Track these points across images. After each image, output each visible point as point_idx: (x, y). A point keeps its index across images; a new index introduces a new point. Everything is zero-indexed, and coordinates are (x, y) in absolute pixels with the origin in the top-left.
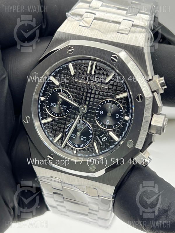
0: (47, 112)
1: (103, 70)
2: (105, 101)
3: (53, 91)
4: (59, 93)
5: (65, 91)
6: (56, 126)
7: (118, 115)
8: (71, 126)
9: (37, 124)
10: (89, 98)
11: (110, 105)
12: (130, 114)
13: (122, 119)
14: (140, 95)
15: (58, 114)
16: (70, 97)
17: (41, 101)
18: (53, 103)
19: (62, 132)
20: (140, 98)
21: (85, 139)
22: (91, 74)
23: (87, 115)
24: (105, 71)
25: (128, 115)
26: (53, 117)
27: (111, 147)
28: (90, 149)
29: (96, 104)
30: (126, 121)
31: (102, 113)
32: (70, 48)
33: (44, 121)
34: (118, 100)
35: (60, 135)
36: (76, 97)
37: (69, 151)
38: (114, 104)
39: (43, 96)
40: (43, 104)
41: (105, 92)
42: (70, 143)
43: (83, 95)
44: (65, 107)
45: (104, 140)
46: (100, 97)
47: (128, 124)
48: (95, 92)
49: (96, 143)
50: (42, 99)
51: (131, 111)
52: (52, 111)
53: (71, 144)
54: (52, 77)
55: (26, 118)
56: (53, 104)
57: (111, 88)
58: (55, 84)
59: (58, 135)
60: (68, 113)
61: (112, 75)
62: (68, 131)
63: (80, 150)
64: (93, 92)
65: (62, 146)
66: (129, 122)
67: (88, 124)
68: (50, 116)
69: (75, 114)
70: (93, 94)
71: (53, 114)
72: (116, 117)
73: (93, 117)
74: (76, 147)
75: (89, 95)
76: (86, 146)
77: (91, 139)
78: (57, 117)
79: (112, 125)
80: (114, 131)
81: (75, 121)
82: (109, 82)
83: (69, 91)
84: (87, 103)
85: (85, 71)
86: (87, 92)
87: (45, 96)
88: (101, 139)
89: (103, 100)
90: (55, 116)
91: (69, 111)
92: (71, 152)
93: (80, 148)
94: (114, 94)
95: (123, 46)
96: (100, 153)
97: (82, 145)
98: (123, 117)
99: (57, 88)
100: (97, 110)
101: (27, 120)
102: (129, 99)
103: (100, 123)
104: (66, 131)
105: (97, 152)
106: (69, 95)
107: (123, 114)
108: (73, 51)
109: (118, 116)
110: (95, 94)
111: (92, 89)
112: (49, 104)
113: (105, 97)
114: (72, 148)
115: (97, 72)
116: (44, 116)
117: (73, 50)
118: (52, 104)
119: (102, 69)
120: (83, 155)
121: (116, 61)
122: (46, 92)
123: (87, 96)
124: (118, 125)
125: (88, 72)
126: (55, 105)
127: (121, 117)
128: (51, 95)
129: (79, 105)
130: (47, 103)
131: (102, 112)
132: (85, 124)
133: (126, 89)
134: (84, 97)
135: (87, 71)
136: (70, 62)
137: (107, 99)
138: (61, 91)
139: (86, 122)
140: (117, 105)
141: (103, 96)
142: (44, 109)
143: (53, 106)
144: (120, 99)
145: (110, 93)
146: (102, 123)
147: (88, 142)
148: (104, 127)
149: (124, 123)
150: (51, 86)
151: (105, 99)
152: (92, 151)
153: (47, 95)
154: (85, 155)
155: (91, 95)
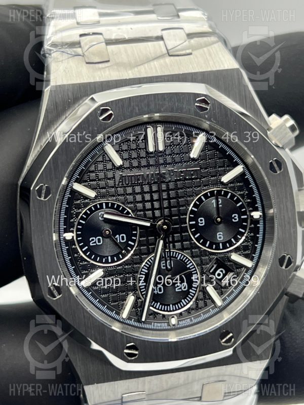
0: (86, 260)
2: (202, 197)
3: (85, 213)
5: (113, 205)
8: (147, 271)
10: (167, 201)
11: (214, 201)
12: (259, 205)
13: (245, 220)
14: (275, 160)
15: (112, 257)
16: (128, 211)
17: (68, 243)
18: (94, 238)
19: (131, 290)
20: (275, 165)
21: (185, 288)
22: (158, 151)
25: (256, 209)
26: (104, 267)
28: (201, 303)
29: (184, 208)
30: (256, 222)
31: (202, 222)
32: (106, 110)
34: (228, 185)
35: (131, 299)
36: (139, 209)
37: (159, 325)
38: (221, 195)
39: (66, 231)
40: (74, 247)
41: (196, 179)
42: (155, 308)
44: (123, 237)
46: (189, 191)
47: (261, 225)
48: (176, 185)
50: (69, 236)
51: (258, 199)
52: (97, 256)
53: (158, 309)
54: (76, 183)
55: (52, 288)
56: (94, 241)
57: (205, 166)
58: (86, 197)
59: (124, 299)
60: (132, 247)
62: (144, 284)
63: (181, 314)
64: (171, 185)
65: (143, 319)
66: (261, 222)
67: (182, 255)
68: (95, 267)
69: (149, 244)
70: (172, 190)
71: (101, 261)
72: (233, 220)
74: (171, 309)
75: (165, 196)
76: (191, 299)
77: (197, 282)
78: (111, 263)
79: (231, 239)
80: (237, 250)
82: (200, 155)
84: (167, 212)
85: (143, 149)
87: (72, 229)
89: (197, 195)
90: (107, 262)
91: (134, 241)
92: (165, 326)
93: (179, 309)
94: (214, 176)
96: (226, 303)
97: (183, 301)
98: (247, 215)
99: (93, 202)
100: (191, 219)
101: (55, 292)
102: (248, 176)
103: (204, 244)
104: (140, 286)
105: (219, 302)
106: (124, 209)
107: (246, 210)
109: (237, 218)
110: (176, 188)
111: (167, 181)
112: (87, 243)
113: (200, 189)
114: (164, 316)
116: (82, 270)
117: (111, 112)
118: (93, 240)
120: (191, 320)
121: (207, 109)
122: (72, 220)
123: (161, 200)
124: (242, 234)
125: (151, 149)
126: (99, 240)
127: (242, 217)
128: (84, 222)
130: (79, 242)
131: (201, 220)
132: (175, 257)
133: (236, 159)
135: (147, 148)
137: (204, 190)
138: (104, 207)
139: (176, 253)
140: (228, 197)
141: (195, 187)
142: (78, 257)
143: (95, 244)
144: (231, 183)
145: (207, 177)
146: (208, 242)
147: (193, 290)
148: (215, 249)
149: (252, 228)
150: (79, 204)
151: (200, 192)
152: (207, 306)
153: (76, 225)
154: (194, 321)
155: (168, 194)
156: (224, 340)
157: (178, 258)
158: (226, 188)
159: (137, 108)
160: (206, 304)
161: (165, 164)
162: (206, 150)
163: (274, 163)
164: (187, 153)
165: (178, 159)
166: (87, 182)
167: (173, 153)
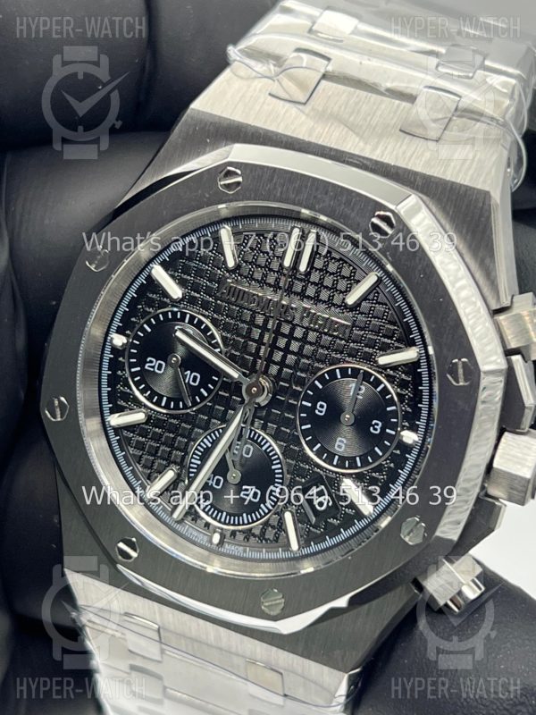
0: (130, 388)
1: (341, 259)
2: (338, 371)
3: (156, 317)
4: (176, 328)
5: (201, 322)
6: (157, 438)
7: (377, 424)
8: (210, 445)
9: (90, 426)
10: (281, 353)
11: (354, 385)
12: (422, 423)
13: (391, 439)
14: (464, 363)
15: (169, 400)
16: (217, 343)
17: (114, 350)
18: (154, 360)
19: (175, 463)
22: (297, 270)
23: (269, 413)
24: (346, 262)
25: (414, 428)
26: (151, 409)
27: (345, 534)
28: (270, 534)
29: (303, 375)
30: (406, 448)
31: (321, 409)
32: (229, 174)
33: (115, 420)
34: (385, 369)
35: (170, 475)
36: (235, 345)
37: (195, 533)
38: (368, 382)
39: (120, 331)
40: (121, 359)
41: (341, 339)
42: (199, 506)
43: (260, 342)
44: (195, 378)
46: (322, 353)
47: (411, 458)
48: (305, 335)
49: (293, 515)
50: (119, 340)
51: (424, 413)
52: (148, 387)
53: (203, 510)
54: (160, 267)
55: (56, 403)
56: (152, 364)
57: (363, 325)
58: (165, 294)
59: (161, 472)
60: (203, 398)
61: (371, 280)
62: (199, 462)
63: (233, 533)
64: (299, 333)
65: (175, 515)
66: (415, 452)
67: (270, 446)
68: (138, 404)
69: (229, 405)
70: (296, 339)
71: (150, 399)
72: (371, 428)
73: (290, 423)
74: (223, 520)
75: (282, 343)
76: (258, 520)
78: (164, 408)
79: (355, 457)
80: (359, 478)
81: (225, 430)
82: (357, 305)
83: (214, 322)
84: (274, 369)
85: (278, 257)
86: (278, 333)
87: (128, 332)
89: (331, 365)
90: (158, 404)
91: (207, 390)
92: (203, 539)
93: (234, 525)
94: (370, 347)
95: (419, 181)
96: (306, 551)
97: (245, 515)
98: (396, 430)
99: (173, 306)
100: (307, 398)
101: (58, 411)
102: (423, 370)
103: (311, 445)
104: (191, 463)
105: (294, 545)
106: (213, 337)
107: (398, 422)
108: (238, 184)
109: (378, 427)
110: (304, 340)
111: (295, 322)
112: (142, 363)
113: (338, 356)
114: (207, 525)
115: (319, 263)
116: (120, 401)
117: (240, 179)
118: (151, 362)
119: (338, 257)
121: (386, 234)
122: (133, 319)
123: (274, 346)
124: (376, 457)
125: (287, 262)
126: (160, 366)
127: (388, 431)
128: (149, 330)
129: (244, 374)
130: (132, 356)
131: (322, 406)
132: (259, 444)
133: (416, 335)
134: (263, 347)
135: (282, 258)
136: (227, 220)
137: (345, 361)
138: (187, 321)
139: (263, 438)
140: (379, 389)
141: (333, 351)
142: (121, 376)
143: (152, 369)
144: (391, 368)
145: (358, 343)
146: (319, 445)
147: (267, 507)
148: (324, 461)
149: (396, 454)
150: (153, 300)
151: (339, 361)
152: (277, 542)
153: (136, 329)
154: (249, 554)
155: (288, 344)
156: (267, 604)
157: (264, 448)
158: (380, 373)
159: (280, 190)
160: (278, 538)
161: (302, 295)
162: (373, 300)
163: (460, 366)
164: (341, 292)
165: (324, 295)
166: (176, 271)
167: (320, 285)
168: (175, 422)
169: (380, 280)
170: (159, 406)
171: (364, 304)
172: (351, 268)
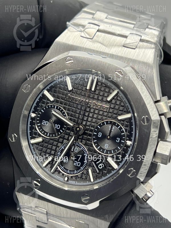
0: (37, 130)
1: (105, 86)
2: (105, 122)
3: (45, 107)
4: (52, 110)
5: (60, 108)
6: (46, 147)
7: (118, 139)
8: (63, 148)
9: (24, 144)
10: (87, 117)
11: (110, 127)
12: (133, 138)
13: (123, 144)
14: (146, 117)
15: (50, 134)
16: (65, 115)
17: (32, 118)
18: (45, 121)
19: (52, 154)
20: (145, 120)
21: (79, 165)
22: (91, 90)
23: (83, 137)
24: (107, 87)
25: (130, 140)
26: (44, 137)
27: (109, 176)
29: (94, 124)
30: (128, 147)
31: (100, 135)
33: (33, 141)
34: (120, 121)
36: (71, 115)
37: (59, 177)
38: (115, 125)
39: (34, 112)
40: (34, 121)
41: (106, 112)
42: (60, 168)
43: (80, 114)
44: (58, 126)
45: (100, 166)
46: (100, 117)
47: (130, 150)
49: (91, 170)
50: (33, 115)
51: (134, 135)
52: (43, 130)
53: (62, 170)
54: (46, 91)
55: (13, 136)
57: (113, 107)
58: (48, 99)
60: (61, 133)
61: (115, 93)
62: (60, 154)
63: (72, 177)
64: (92, 110)
65: (52, 171)
66: (131, 148)
67: (84, 148)
68: (40, 136)
69: (69, 135)
70: (91, 113)
71: (44, 134)
72: (116, 141)
73: (89, 140)
74: (68, 173)
75: (87, 114)
76: (80, 172)
77: (86, 165)
78: (48, 137)
79: (111, 150)
81: (68, 143)
82: (111, 100)
83: (64, 108)
85: (85, 86)
86: (85, 110)
87: (36, 112)
88: (97, 165)
89: (103, 120)
90: (46, 135)
91: (63, 130)
92: (62, 179)
93: (72, 174)
94: (115, 114)
96: (96, 182)
97: (75, 171)
98: (124, 141)
99: (51, 103)
100: (95, 131)
102: (133, 121)
103: (97, 147)
104: (57, 154)
105: (92, 180)
106: (64, 113)
107: (125, 138)
108: (72, 63)
109: (119, 140)
110: (94, 113)
111: (91, 107)
112: (41, 122)
113: (105, 118)
114: (63, 174)
115: (98, 88)
116: (34, 135)
117: (72, 61)
118: (44, 122)
120: (76, 183)
122: (38, 108)
123: (84, 115)
124: (118, 150)
125: (88, 88)
126: (47, 123)
127: (122, 141)
128: (43, 112)
129: (75, 124)
130: (38, 120)
131: (100, 134)
132: (80, 147)
133: (130, 110)
134: (81, 115)
136: (68, 75)
137: (107, 119)
138: (55, 108)
139: (81, 145)
140: (119, 128)
141: (103, 116)
142: (34, 127)
143: (44, 124)
144: (122, 121)
145: (111, 113)
146: (99, 147)
147: (83, 168)
148: (101, 152)
149: (125, 149)
150: (44, 102)
152: (86, 179)
153: (39, 111)
154: (77, 183)
155: (89, 114)
156: (84, 199)
158: (119, 123)
160: (86, 178)
161: (93, 98)
162: (116, 99)
163: (145, 118)
164: (106, 97)
165: (100, 98)
166: (52, 92)
167: (99, 94)
168: (52, 141)
169: (118, 92)
170: (47, 136)
171: (113, 100)
172: (109, 89)
